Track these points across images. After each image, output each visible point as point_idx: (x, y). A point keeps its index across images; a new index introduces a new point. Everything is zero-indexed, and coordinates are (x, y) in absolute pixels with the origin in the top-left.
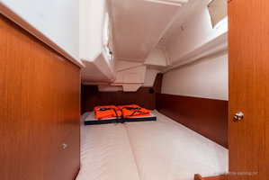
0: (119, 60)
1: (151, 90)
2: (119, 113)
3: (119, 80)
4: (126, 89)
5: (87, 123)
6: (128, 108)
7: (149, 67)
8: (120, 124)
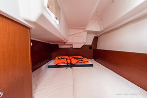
0: (70, 28)
1: (90, 47)
2: (69, 61)
3: (70, 41)
4: (75, 46)
5: (50, 67)
6: (75, 58)
7: (89, 32)
8: (69, 68)
